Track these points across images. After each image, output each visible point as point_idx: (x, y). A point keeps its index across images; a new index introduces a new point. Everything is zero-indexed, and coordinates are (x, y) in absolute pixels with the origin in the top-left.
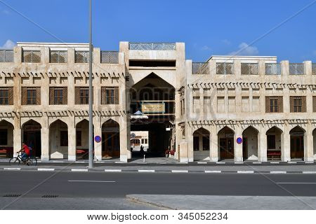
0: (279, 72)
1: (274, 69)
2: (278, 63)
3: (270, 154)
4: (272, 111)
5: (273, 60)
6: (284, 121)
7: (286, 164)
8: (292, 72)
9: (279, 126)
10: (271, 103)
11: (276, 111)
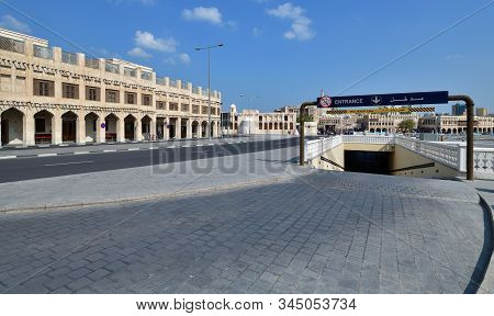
0: (51, 57)
1: (44, 52)
2: (49, 48)
3: (38, 138)
4: (41, 94)
5: (44, 43)
6: (56, 106)
7: (57, 146)
8: (64, 60)
9: (50, 110)
10: (41, 86)
11: (47, 95)
